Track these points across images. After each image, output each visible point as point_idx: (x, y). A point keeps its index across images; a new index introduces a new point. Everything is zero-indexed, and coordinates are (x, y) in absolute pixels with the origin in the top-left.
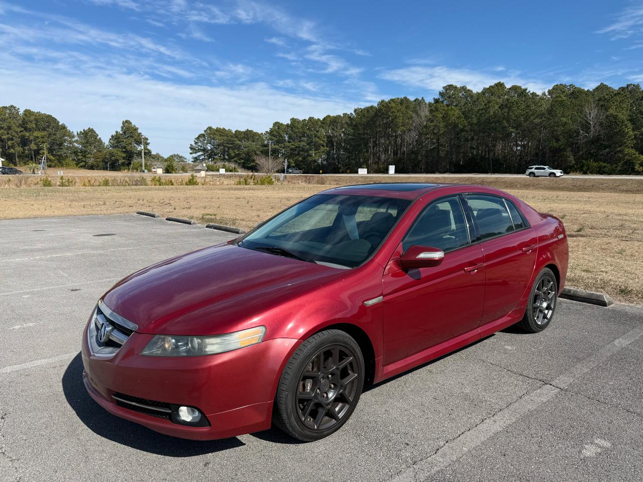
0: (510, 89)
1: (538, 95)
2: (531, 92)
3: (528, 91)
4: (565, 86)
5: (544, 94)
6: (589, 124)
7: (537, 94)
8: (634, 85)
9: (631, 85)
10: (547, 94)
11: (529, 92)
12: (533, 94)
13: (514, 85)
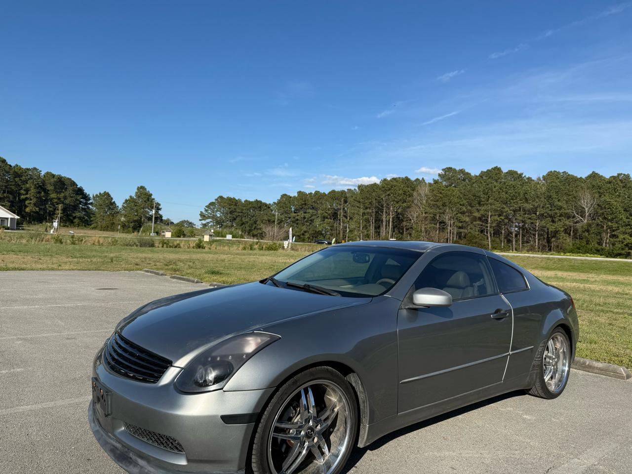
0: (507, 173)
1: (534, 181)
2: (527, 177)
3: (523, 176)
4: (559, 173)
5: (539, 179)
6: (584, 208)
7: (533, 179)
8: (624, 175)
9: (621, 174)
10: (542, 179)
11: (525, 176)
12: (529, 178)
13: (510, 169)
